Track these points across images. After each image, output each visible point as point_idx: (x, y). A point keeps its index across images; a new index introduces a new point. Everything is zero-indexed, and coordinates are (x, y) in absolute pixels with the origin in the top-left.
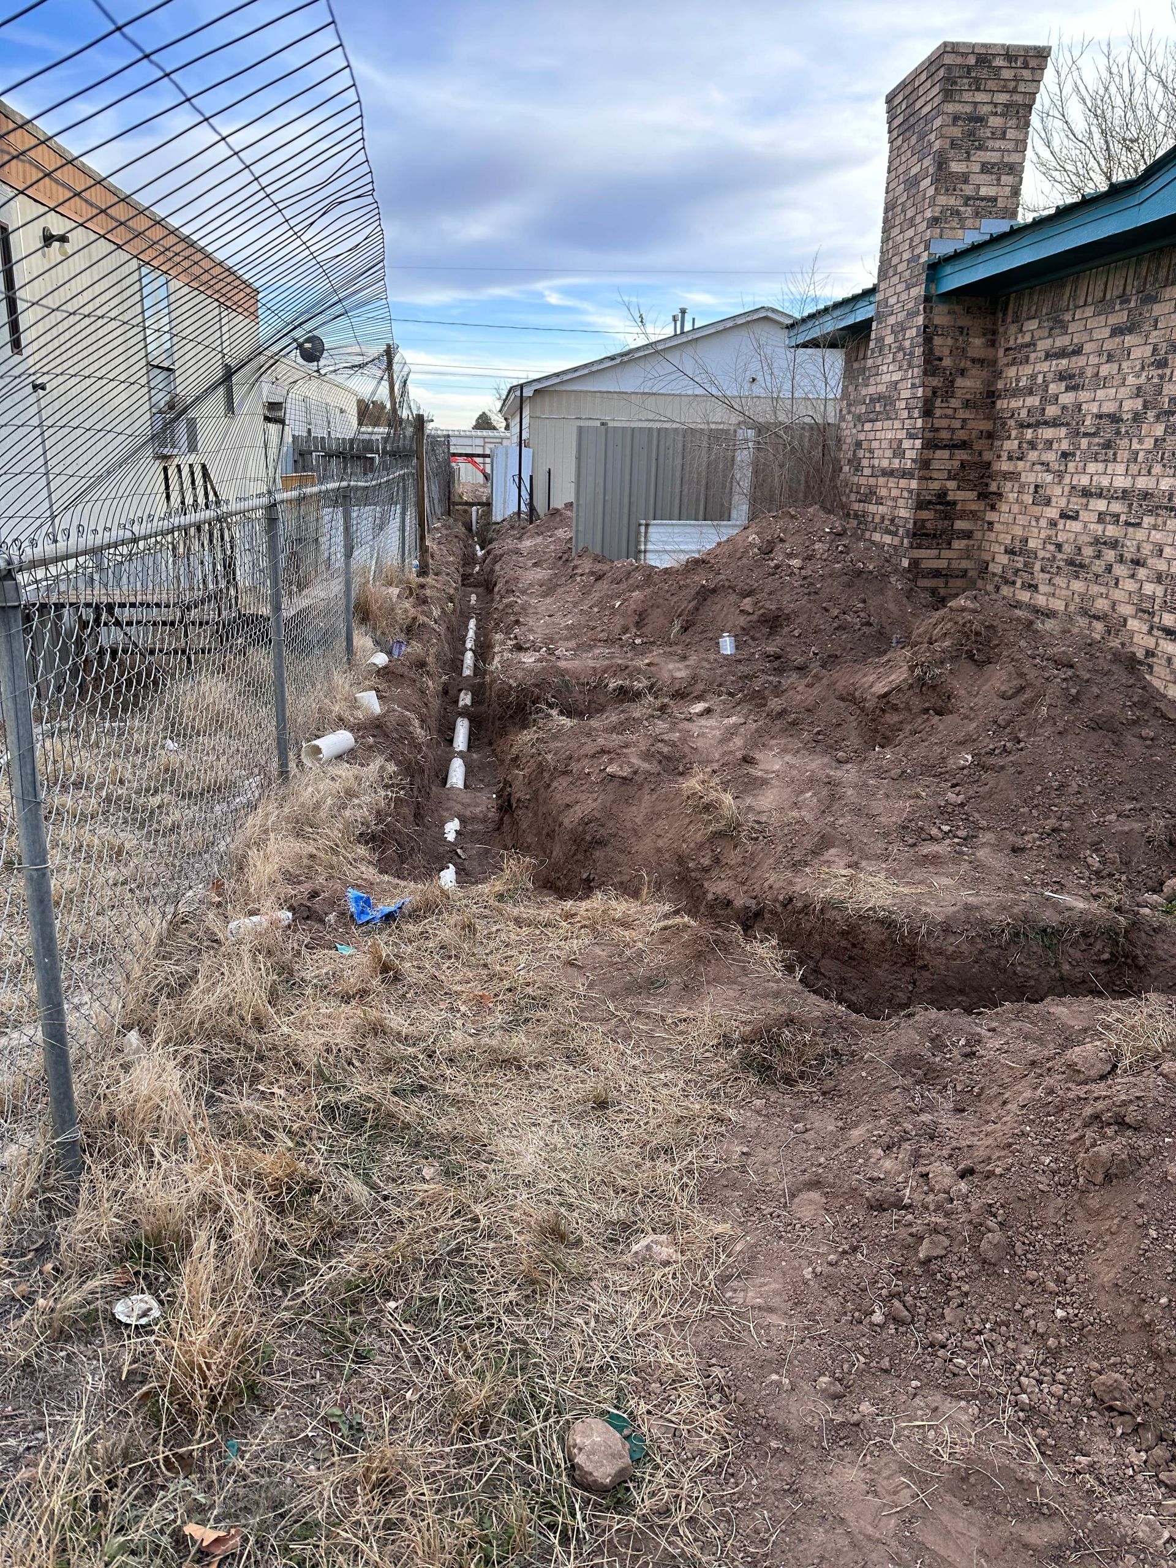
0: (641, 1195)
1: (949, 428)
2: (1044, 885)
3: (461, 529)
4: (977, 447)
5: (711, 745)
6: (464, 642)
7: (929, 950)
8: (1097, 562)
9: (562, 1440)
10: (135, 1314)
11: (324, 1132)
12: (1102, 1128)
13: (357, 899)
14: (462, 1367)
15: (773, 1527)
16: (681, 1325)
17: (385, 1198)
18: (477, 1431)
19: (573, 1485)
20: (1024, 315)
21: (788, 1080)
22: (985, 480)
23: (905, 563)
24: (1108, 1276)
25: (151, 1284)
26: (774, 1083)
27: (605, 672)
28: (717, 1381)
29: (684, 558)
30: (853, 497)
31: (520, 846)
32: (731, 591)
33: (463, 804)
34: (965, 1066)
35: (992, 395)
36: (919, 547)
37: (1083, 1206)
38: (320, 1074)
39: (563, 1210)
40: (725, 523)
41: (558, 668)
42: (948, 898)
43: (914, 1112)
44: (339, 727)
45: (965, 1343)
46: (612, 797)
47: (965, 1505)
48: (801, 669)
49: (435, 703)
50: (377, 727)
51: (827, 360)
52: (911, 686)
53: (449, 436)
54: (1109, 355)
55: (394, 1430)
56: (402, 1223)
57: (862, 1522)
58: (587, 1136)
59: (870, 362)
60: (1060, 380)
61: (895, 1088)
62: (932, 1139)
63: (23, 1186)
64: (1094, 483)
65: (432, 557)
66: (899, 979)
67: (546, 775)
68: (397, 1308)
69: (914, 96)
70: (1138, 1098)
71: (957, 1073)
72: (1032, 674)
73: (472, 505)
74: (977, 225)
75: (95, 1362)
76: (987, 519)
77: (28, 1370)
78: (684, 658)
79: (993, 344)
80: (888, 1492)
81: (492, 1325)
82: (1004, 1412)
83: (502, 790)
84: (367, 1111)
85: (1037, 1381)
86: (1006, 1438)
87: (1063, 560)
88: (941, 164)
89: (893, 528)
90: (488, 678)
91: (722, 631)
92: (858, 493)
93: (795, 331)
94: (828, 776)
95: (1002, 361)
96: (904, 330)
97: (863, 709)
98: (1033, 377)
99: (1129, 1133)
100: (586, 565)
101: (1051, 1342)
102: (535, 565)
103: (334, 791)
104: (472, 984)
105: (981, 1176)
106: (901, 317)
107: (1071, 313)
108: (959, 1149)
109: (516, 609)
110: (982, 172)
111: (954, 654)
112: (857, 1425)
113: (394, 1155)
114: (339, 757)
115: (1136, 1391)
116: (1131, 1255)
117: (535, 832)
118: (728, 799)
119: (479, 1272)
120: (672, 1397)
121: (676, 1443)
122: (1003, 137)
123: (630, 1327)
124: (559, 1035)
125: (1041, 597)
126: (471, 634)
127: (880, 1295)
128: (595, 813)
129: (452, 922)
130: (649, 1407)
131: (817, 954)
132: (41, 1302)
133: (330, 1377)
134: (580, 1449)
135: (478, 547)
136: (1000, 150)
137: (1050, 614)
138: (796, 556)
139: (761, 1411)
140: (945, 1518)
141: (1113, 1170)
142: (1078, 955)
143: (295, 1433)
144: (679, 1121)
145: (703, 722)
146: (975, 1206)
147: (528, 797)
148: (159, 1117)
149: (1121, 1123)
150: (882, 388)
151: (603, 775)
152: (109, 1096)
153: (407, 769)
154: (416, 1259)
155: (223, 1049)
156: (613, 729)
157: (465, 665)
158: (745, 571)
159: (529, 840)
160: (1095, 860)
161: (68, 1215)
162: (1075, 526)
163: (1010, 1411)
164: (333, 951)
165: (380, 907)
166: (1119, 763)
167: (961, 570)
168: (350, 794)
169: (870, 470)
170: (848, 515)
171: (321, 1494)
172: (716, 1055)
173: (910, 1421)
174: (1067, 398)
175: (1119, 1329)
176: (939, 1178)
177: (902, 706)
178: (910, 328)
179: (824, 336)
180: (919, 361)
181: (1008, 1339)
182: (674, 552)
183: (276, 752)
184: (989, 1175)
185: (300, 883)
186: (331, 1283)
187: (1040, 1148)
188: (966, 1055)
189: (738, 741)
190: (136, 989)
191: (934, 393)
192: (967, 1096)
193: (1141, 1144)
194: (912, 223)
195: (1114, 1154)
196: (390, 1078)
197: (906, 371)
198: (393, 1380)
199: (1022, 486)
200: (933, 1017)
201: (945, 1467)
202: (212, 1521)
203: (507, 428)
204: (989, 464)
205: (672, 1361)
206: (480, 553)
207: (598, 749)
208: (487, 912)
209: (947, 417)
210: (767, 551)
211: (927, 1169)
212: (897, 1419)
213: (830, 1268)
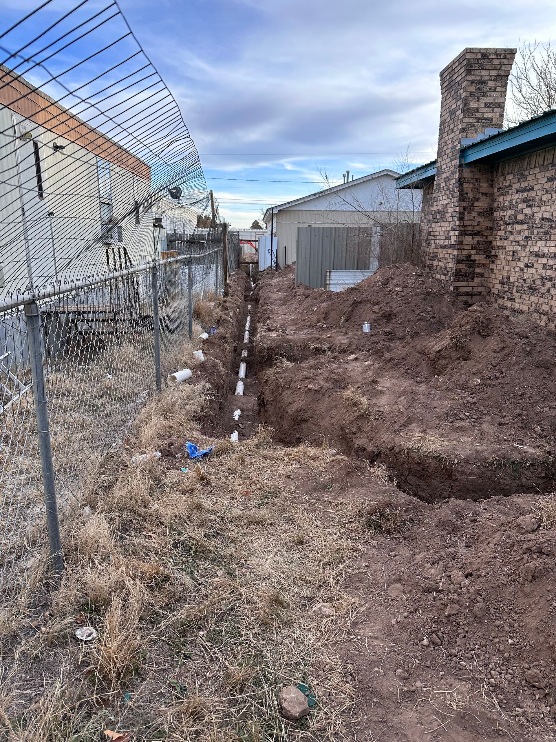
0: (317, 585)
1: (471, 225)
2: (514, 441)
3: (244, 275)
4: (485, 234)
5: (357, 375)
6: (245, 327)
7: (458, 472)
8: (543, 288)
9: (277, 696)
10: (85, 635)
11: (172, 554)
12: (532, 554)
13: (191, 447)
14: (232, 662)
15: (373, 738)
16: (334, 644)
17: (200, 584)
18: (238, 691)
19: (281, 717)
20: (506, 172)
21: (389, 532)
22: (489, 250)
23: (452, 289)
24: (533, 624)
25: (93, 622)
26: (382, 533)
27: (309, 341)
28: (349, 670)
29: (347, 287)
30: (427, 258)
31: (267, 423)
32: (368, 302)
33: (242, 403)
34: (471, 526)
35: (491, 210)
36: (458, 281)
37: (523, 591)
38: (171, 527)
39: (281, 591)
40: (367, 270)
41: (287, 339)
42: (468, 447)
43: (445, 547)
44: (185, 367)
45: (466, 655)
46: (310, 399)
47: (463, 729)
48: (402, 339)
49: (230, 356)
50: (202, 367)
51: (414, 194)
52: (451, 347)
53: (239, 232)
54: (546, 191)
55: (200, 690)
56: (207, 596)
57: (415, 737)
58: (293, 557)
59: (434, 195)
60: (524, 202)
61: (437, 536)
62: (454, 559)
63: (36, 576)
64: (541, 251)
65: (230, 288)
66: (445, 486)
67: (280, 389)
68: (203, 634)
69: (453, 73)
70: (548, 540)
71: (467, 529)
72: (508, 341)
73: (250, 263)
74: (483, 131)
75: (67, 657)
76: (490, 267)
77: (37, 660)
78: (346, 334)
79: (492, 186)
80: (427, 723)
81: (247, 643)
82: (483, 687)
83: (260, 396)
84: (192, 545)
85: (499, 673)
86: (484, 699)
87: (527, 287)
88: (466, 103)
89: (446, 272)
90: (254, 344)
91: (364, 321)
92: (429, 256)
93: (399, 181)
94: (412, 389)
95: (496, 194)
96: (449, 180)
97: (429, 358)
98: (511, 201)
99: (544, 557)
100: (301, 291)
101: (506, 655)
102: (278, 291)
103: (182, 397)
104: (242, 486)
105: (475, 577)
106: (448, 174)
107: (528, 171)
108: (466, 564)
109: (268, 311)
110: (485, 107)
111: (471, 332)
112: (414, 692)
113: (204, 565)
114: (185, 381)
115: (546, 678)
116: (544, 614)
117: (275, 416)
118: (364, 400)
119: (242, 619)
120: (329, 678)
121: (330, 699)
122: (495, 90)
123: (310, 645)
124: (282, 510)
125: (517, 304)
126: (248, 323)
127: (427, 632)
128: (302, 406)
129: (234, 457)
130: (318, 682)
131: (406, 473)
132: (43, 629)
133: (172, 666)
134: (285, 700)
135: (252, 283)
136: (493, 96)
137: (521, 312)
138: (399, 286)
139: (369, 684)
140: (453, 735)
141: (536, 574)
142: (529, 474)
143: (156, 691)
144: (337, 551)
145: (354, 364)
146: (471, 591)
147: (272, 399)
148: (98, 546)
149: (540, 552)
150: (440, 207)
151: (307, 389)
152: (76, 536)
153: (216, 386)
154: (212, 612)
155: (127, 515)
156: (311, 367)
157: (245, 338)
158: (375, 293)
159: (272, 420)
160: (539, 429)
161: (56, 590)
162: (532, 271)
163: (486, 686)
164: (179, 471)
165: (201, 450)
166: (550, 383)
167: (478, 292)
168: (189, 398)
169: (435, 245)
170: (425, 266)
171: (166, 718)
172: (355, 520)
173: (439, 690)
174: (527, 211)
175: (538, 649)
176: (456, 578)
177: (447, 356)
178: (452, 179)
179: (412, 183)
180: (456, 194)
181: (486, 653)
182: (342, 284)
183: (155, 379)
184: (479, 576)
185: (165, 439)
186: (174, 623)
187: (502, 563)
188: (472, 521)
189: (370, 373)
190: (89, 488)
191: (464, 209)
192: (472, 540)
193: (549, 562)
194: (452, 131)
195: (536, 567)
196: (203, 529)
197: (451, 199)
198: (201, 667)
199: (507, 252)
200: (457, 503)
201: (454, 712)
202: (117, 729)
203: (266, 227)
204: (491, 242)
205: (329, 661)
206: (253, 286)
207: (304, 377)
208: (250, 453)
209: (470, 220)
210: (386, 283)
211: (450, 573)
212: (433, 689)
213: (404, 619)
